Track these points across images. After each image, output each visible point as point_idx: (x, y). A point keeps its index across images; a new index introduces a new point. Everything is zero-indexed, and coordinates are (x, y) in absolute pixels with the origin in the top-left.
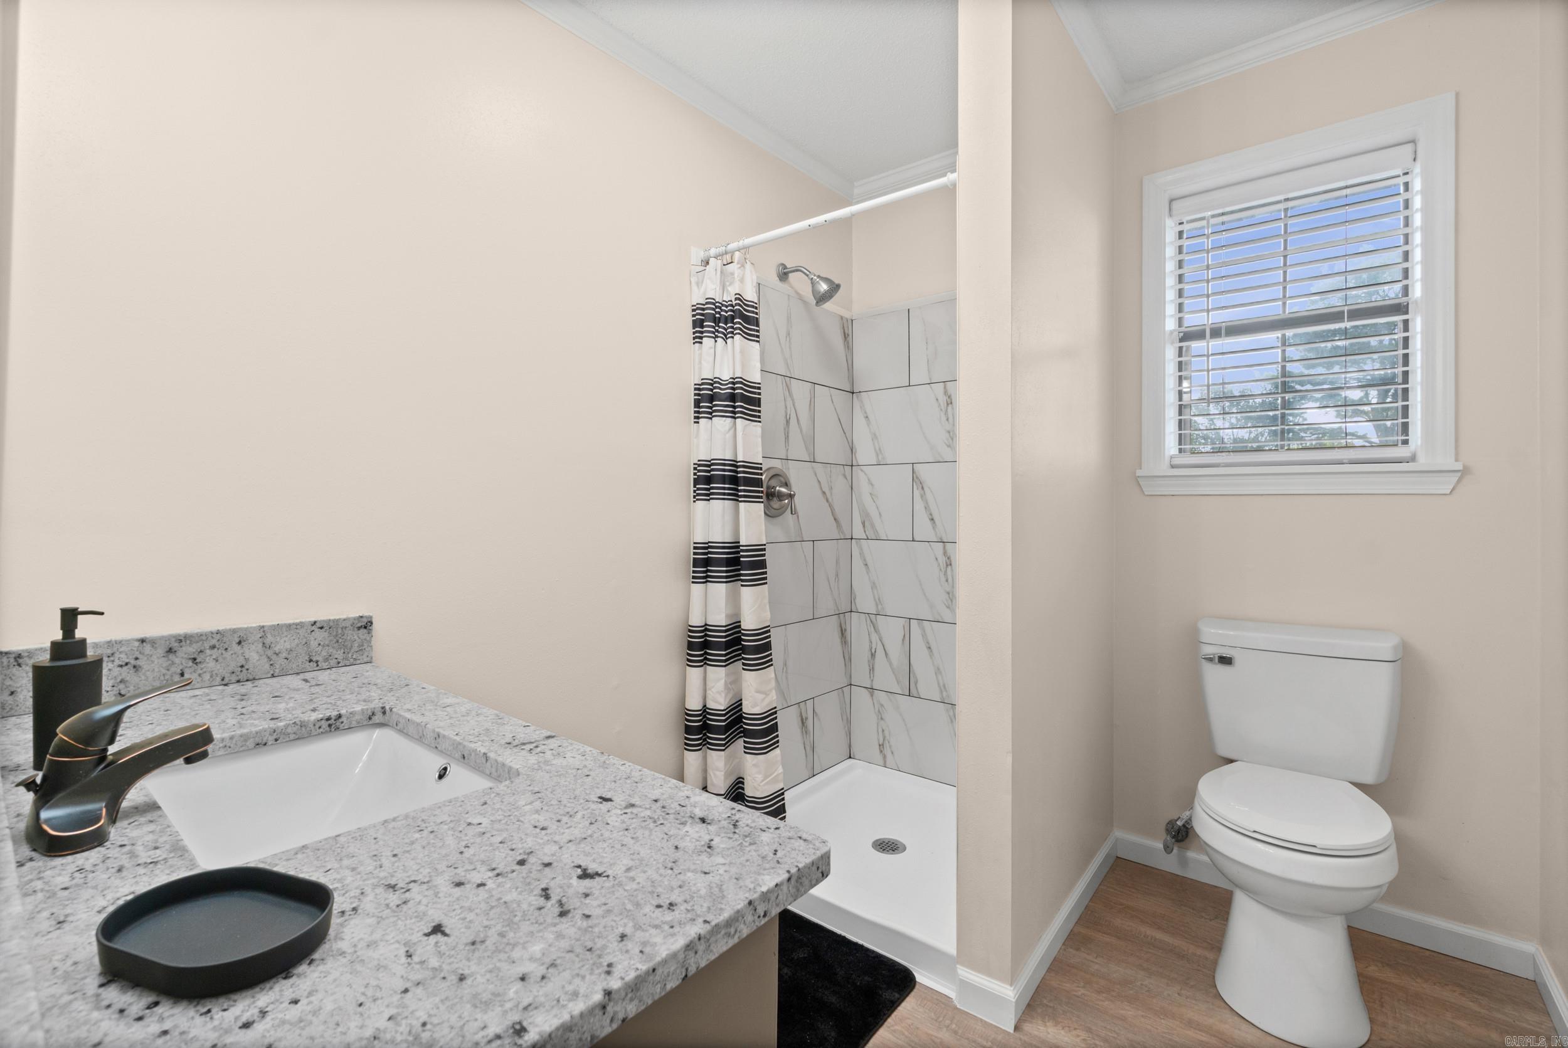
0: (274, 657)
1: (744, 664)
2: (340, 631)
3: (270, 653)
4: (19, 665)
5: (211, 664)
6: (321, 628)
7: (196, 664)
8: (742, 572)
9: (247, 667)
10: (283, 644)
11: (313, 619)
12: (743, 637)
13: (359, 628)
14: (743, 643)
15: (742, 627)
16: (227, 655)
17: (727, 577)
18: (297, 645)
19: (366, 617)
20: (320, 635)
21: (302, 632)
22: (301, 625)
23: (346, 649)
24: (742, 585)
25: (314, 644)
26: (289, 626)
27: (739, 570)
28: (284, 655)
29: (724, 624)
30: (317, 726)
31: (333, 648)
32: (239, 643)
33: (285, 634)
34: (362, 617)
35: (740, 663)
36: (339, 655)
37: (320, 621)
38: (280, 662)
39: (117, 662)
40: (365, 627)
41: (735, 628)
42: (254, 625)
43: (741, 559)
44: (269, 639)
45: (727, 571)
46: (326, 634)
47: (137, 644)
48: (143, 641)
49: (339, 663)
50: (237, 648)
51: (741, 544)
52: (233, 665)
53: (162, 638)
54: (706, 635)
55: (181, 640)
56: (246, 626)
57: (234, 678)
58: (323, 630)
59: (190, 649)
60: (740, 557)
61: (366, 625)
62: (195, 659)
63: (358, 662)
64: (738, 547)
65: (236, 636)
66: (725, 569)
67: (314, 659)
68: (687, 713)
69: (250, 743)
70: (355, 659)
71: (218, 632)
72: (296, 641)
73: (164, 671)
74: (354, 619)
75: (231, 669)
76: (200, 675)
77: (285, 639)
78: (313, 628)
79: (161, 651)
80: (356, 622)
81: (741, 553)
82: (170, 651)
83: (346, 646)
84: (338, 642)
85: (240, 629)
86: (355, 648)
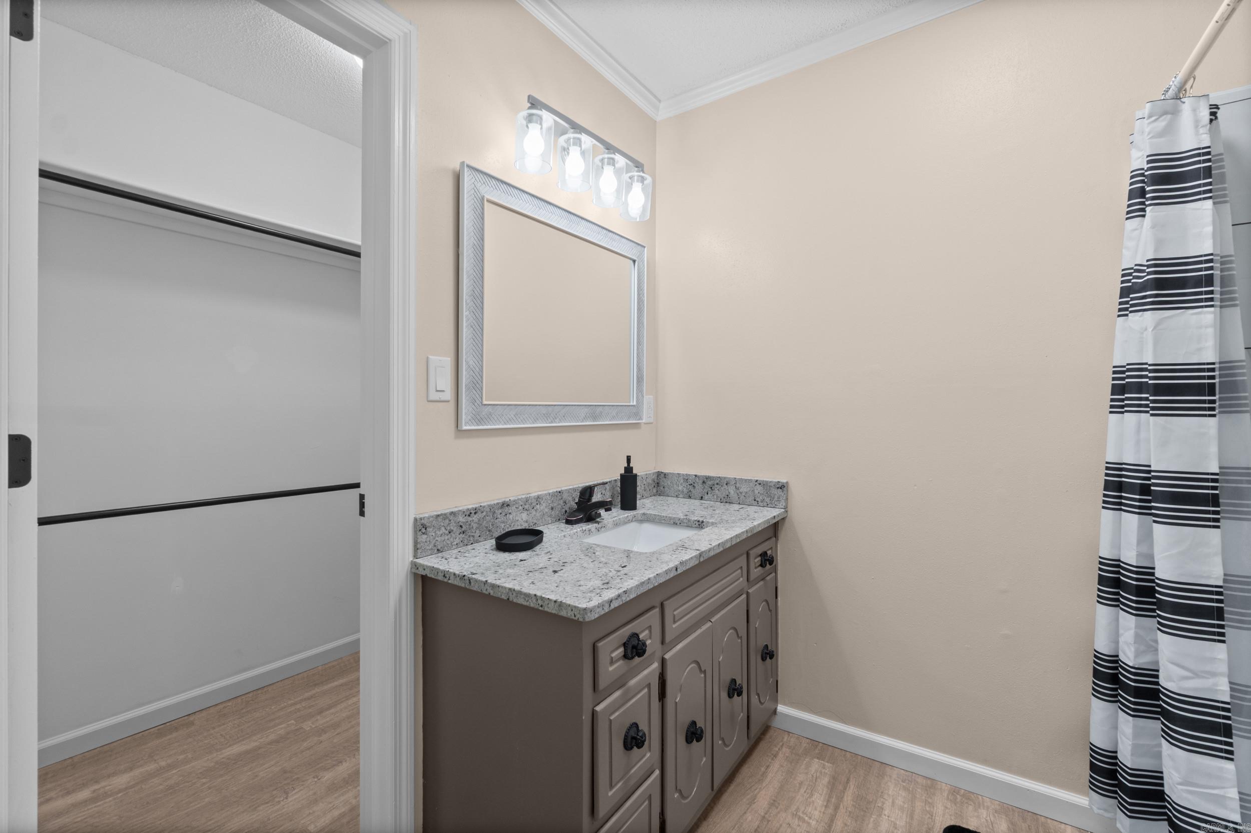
0: (740, 494)
1: (1159, 623)
2: (768, 488)
3: (738, 492)
4: (665, 477)
5: (717, 491)
6: (760, 484)
7: (712, 490)
8: (1153, 504)
9: (729, 496)
10: (744, 489)
11: (756, 479)
12: (1157, 588)
13: (778, 488)
14: (1157, 595)
15: (1156, 575)
16: (722, 488)
17: (1140, 507)
18: (749, 491)
19: (781, 483)
20: (759, 489)
21: (751, 484)
22: (750, 481)
23: (772, 498)
24: (1155, 522)
25: (756, 492)
26: (746, 480)
27: (1149, 501)
28: (744, 494)
29: (1135, 564)
30: (694, 523)
31: (765, 496)
32: (727, 484)
33: (744, 484)
34: (779, 482)
35: (1155, 620)
36: (768, 500)
37: (759, 480)
38: (742, 497)
39: (689, 483)
40: (781, 488)
41: (1147, 572)
42: (732, 477)
43: (1152, 488)
44: (738, 485)
45: (1140, 500)
46: (762, 488)
47: (694, 477)
48: (696, 476)
49: (768, 505)
50: (726, 486)
51: (1152, 469)
52: (724, 494)
53: (701, 476)
54: (1118, 573)
55: (708, 478)
56: (729, 477)
57: (725, 501)
58: (760, 485)
59: (710, 483)
60: (1150, 485)
61: (782, 487)
62: (711, 488)
63: (777, 507)
64: (1149, 472)
65: (725, 480)
66: (1138, 497)
67: (757, 500)
68: (1097, 656)
69: (672, 522)
70: (776, 505)
71: (719, 477)
72: (749, 489)
73: (702, 490)
74: (775, 482)
75: (723, 496)
76: (713, 495)
77: (744, 486)
78: (756, 483)
79: (701, 482)
80: (776, 484)
81: (1153, 481)
82: (704, 482)
83: (771, 497)
84: (767, 493)
85: (727, 478)
86: (776, 499)
